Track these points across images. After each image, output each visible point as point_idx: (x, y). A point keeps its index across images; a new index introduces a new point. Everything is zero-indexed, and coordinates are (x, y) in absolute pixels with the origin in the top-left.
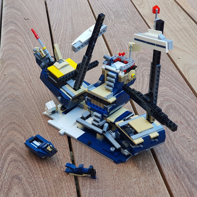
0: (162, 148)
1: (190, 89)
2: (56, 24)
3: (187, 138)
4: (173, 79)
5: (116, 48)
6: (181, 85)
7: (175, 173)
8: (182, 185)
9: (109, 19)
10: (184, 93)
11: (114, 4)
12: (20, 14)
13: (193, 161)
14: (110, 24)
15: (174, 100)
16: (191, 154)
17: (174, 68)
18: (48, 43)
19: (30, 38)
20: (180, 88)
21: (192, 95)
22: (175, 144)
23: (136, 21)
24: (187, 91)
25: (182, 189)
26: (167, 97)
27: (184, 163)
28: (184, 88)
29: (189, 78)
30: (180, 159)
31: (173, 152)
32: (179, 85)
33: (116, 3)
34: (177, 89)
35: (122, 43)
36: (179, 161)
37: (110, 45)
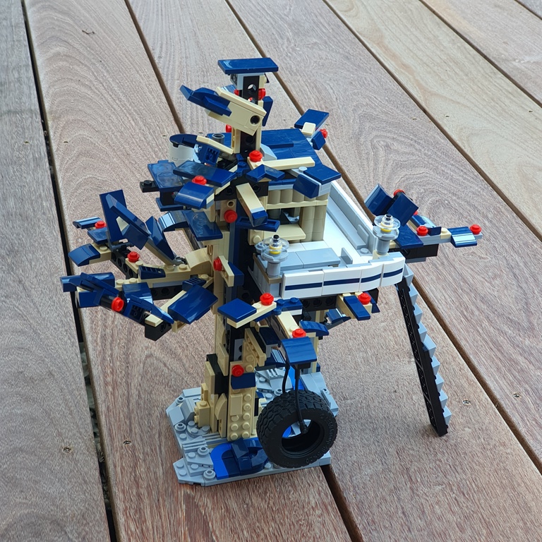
0: (430, 273)
1: (476, 173)
2: (162, 45)
3: (479, 256)
4: (440, 154)
5: (307, 95)
6: (457, 166)
7: (462, 313)
8: (478, 331)
9: (282, 38)
10: (465, 179)
11: (288, 8)
12: (71, 22)
13: (496, 293)
14: (285, 48)
15: (446, 192)
16: (490, 283)
17: (438, 134)
18: (151, 83)
19: (108, 71)
20: (457, 171)
21: (483, 184)
22: (457, 266)
23: (343, 43)
24: (472, 175)
25: (479, 338)
26: (430, 186)
27: (478, 298)
28: (465, 171)
29: (473, 153)
30: (469, 291)
31: (454, 279)
32: (452, 165)
33: (291, 6)
34: (449, 172)
35: (319, 85)
36: (467, 293)
37: (292, 88)
